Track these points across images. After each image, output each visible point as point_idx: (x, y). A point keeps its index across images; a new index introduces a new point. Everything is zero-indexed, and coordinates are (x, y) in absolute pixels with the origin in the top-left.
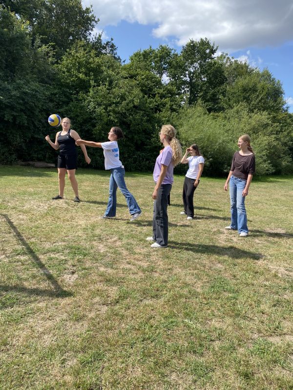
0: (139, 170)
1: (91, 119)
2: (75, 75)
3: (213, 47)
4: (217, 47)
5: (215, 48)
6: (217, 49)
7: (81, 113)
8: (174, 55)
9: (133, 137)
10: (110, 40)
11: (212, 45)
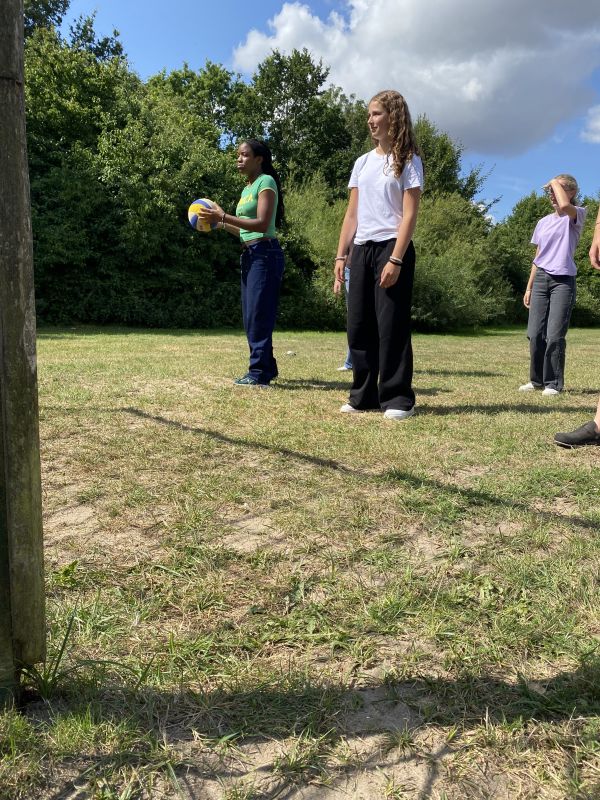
0: (229, 324)
1: (109, 204)
2: (56, 101)
3: (319, 69)
4: (327, 70)
5: (323, 72)
6: (327, 73)
7: (84, 192)
8: (237, 85)
9: (208, 247)
10: (110, 35)
11: (316, 64)
